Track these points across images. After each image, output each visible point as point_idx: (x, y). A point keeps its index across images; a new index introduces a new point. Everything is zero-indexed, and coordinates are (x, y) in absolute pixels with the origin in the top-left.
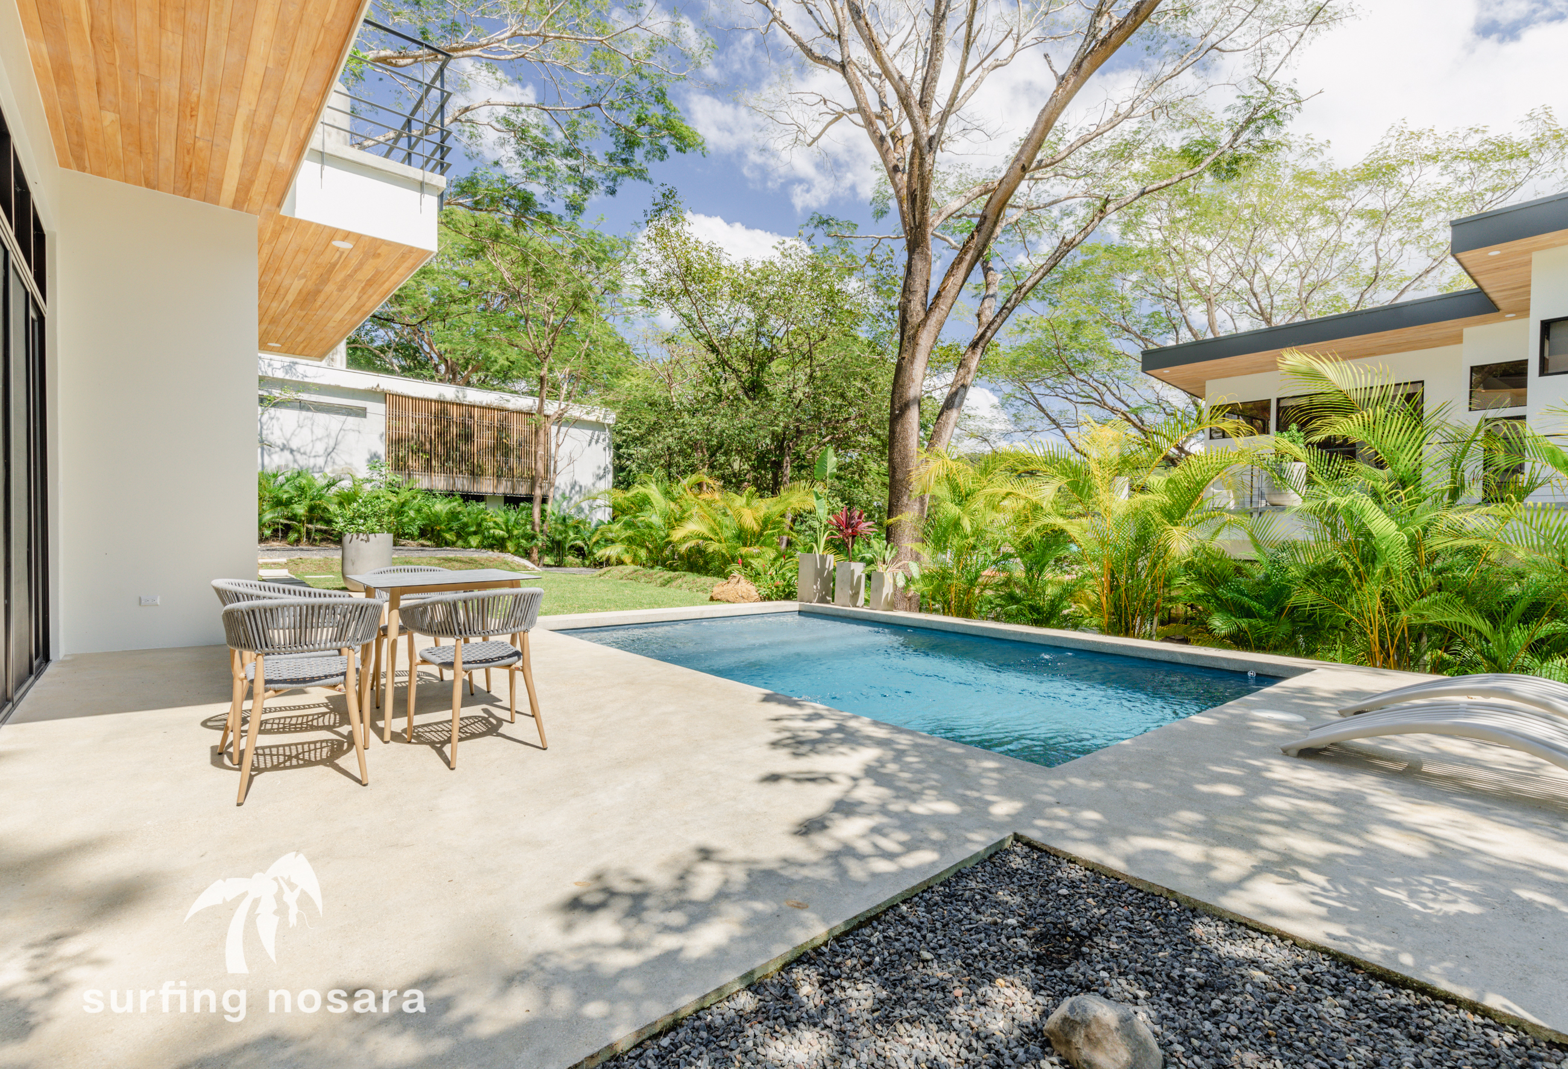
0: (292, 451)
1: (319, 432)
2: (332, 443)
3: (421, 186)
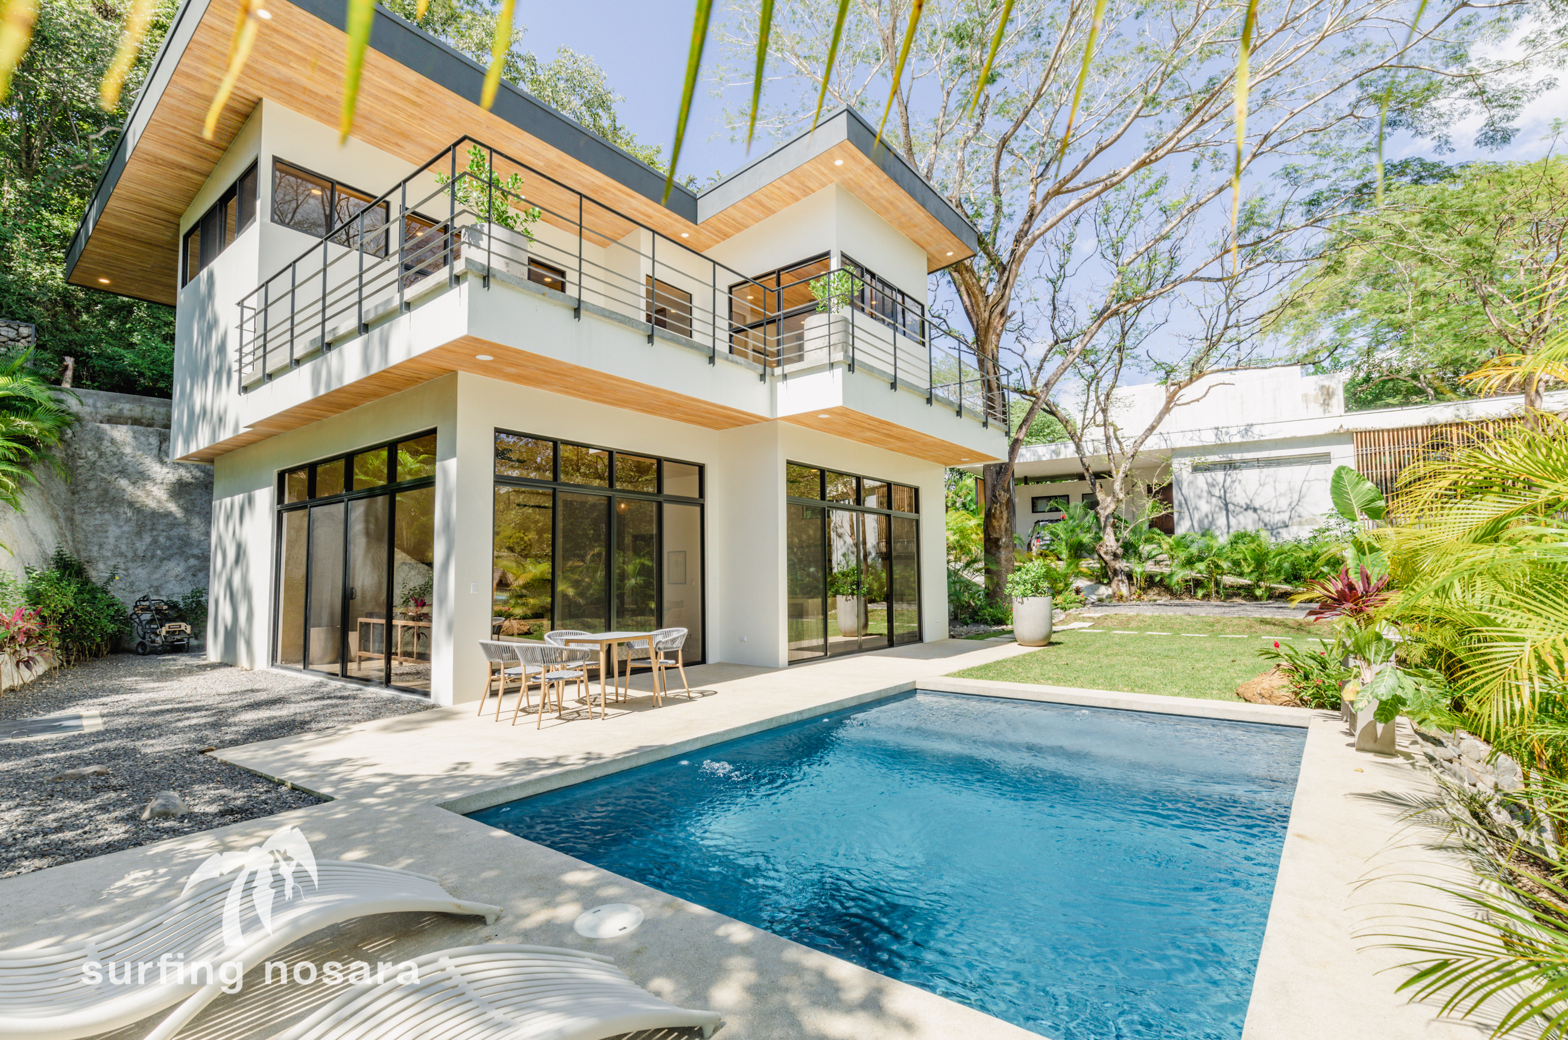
0: (1255, 510)
1: (1282, 487)
2: (1296, 497)
3: (832, 365)
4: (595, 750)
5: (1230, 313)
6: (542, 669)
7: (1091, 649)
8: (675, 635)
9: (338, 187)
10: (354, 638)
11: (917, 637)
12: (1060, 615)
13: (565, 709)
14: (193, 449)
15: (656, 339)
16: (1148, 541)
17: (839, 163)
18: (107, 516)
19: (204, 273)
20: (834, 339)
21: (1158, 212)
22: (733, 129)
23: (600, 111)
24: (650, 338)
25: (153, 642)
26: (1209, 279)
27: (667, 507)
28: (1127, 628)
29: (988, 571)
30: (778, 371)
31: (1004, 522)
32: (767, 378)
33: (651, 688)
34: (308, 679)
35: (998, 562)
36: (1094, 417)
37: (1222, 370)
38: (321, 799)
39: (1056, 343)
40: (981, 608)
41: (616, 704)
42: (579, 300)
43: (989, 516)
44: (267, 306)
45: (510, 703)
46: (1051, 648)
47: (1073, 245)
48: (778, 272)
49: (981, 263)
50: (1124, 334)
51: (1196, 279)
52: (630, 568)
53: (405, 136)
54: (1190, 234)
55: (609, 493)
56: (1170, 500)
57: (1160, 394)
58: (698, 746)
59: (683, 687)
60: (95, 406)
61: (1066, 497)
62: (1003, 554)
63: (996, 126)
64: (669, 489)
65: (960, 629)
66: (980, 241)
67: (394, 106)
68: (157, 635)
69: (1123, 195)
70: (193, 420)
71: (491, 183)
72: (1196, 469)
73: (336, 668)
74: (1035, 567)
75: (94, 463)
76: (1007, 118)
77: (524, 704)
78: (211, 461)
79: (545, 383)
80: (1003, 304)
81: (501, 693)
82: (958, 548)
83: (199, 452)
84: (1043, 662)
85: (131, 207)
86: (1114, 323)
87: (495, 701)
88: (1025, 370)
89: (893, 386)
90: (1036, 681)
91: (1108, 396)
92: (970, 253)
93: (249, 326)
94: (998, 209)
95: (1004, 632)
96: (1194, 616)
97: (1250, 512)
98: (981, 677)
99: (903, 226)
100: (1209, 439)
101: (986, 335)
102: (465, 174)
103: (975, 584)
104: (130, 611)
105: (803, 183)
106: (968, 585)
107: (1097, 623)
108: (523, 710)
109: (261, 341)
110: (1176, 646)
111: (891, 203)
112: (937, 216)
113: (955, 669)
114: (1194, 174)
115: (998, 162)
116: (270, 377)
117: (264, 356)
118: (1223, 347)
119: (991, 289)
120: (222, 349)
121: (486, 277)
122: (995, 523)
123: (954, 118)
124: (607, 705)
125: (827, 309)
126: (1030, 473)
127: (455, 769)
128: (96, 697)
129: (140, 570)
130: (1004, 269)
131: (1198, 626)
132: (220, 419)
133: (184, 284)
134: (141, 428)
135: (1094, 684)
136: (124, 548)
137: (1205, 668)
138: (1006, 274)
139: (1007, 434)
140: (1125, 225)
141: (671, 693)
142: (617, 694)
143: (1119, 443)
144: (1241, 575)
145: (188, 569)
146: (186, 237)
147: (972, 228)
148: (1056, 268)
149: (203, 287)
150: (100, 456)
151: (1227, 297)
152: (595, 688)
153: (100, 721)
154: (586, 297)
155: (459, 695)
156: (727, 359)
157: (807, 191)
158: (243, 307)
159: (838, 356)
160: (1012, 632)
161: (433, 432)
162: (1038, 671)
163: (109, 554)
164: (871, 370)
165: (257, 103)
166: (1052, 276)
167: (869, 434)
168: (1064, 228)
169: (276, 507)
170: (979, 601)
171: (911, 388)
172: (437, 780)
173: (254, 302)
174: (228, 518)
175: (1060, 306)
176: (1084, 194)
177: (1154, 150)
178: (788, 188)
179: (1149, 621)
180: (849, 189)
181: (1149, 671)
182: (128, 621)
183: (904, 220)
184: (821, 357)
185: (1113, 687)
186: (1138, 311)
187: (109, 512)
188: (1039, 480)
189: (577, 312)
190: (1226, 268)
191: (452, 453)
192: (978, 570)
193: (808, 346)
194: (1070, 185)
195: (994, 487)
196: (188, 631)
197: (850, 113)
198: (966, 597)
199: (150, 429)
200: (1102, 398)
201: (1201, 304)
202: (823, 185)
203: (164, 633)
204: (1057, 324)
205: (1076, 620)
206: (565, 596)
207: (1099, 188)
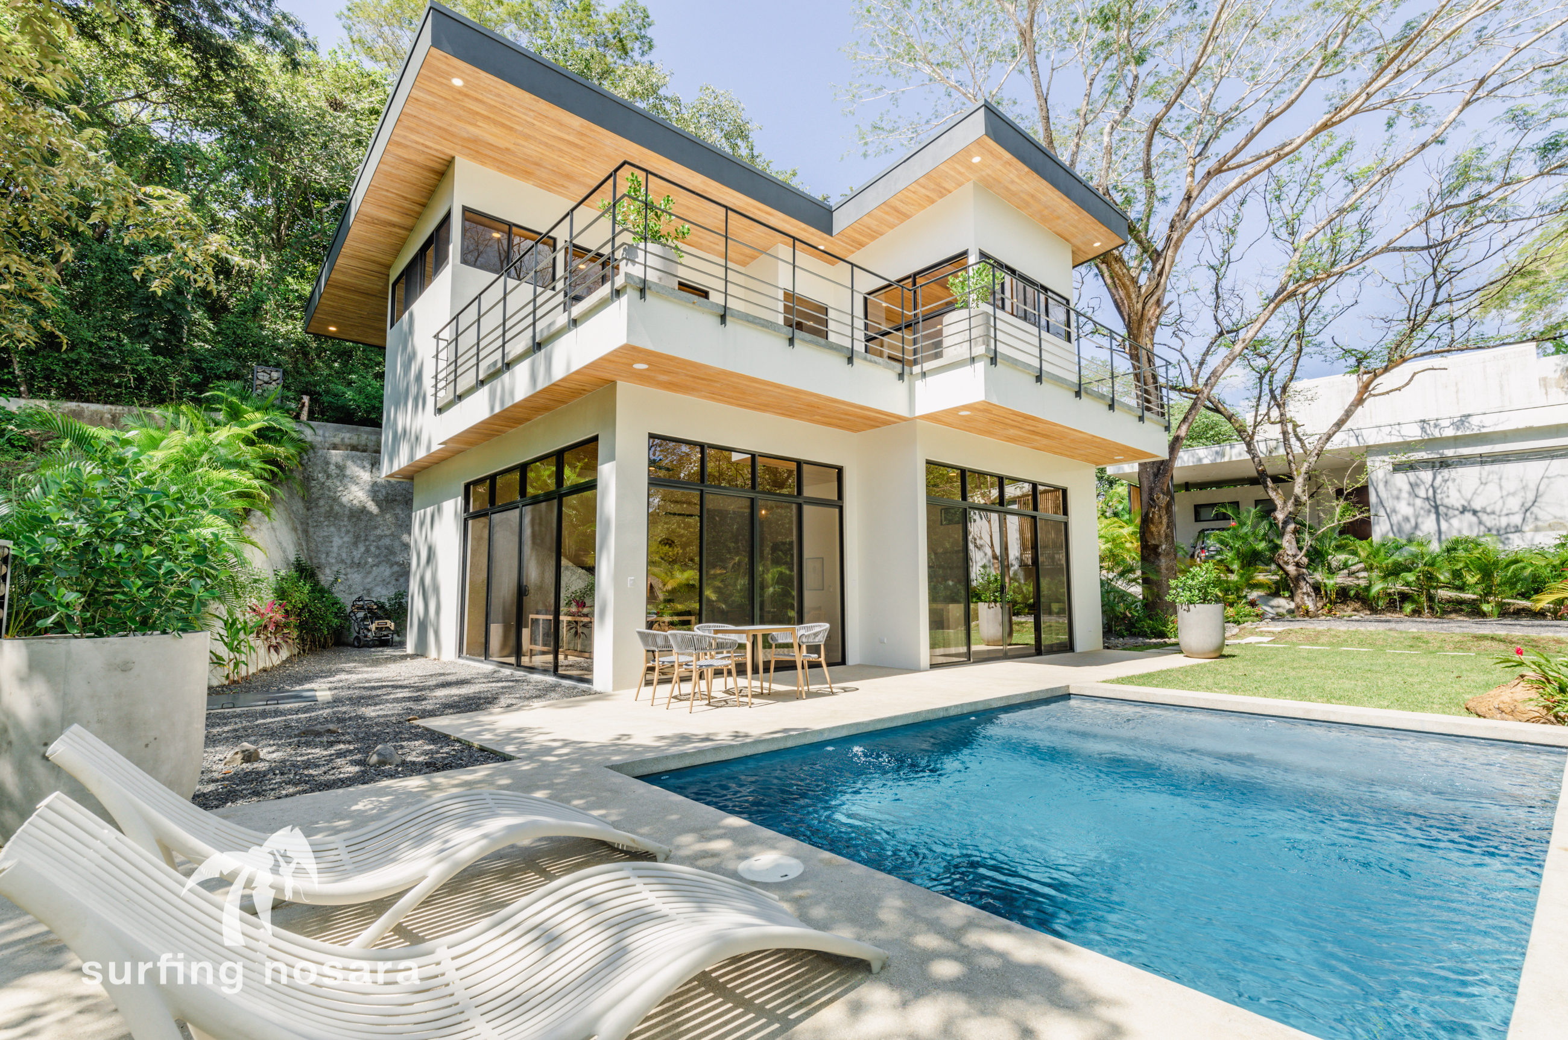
0: (1475, 512)
1: (1511, 486)
2: (1531, 497)
3: (973, 360)
4: (743, 730)
5: (1438, 287)
6: (694, 658)
7: (1273, 662)
8: (817, 630)
9: (514, 229)
10: (526, 633)
11: (1068, 647)
12: (1233, 629)
13: (713, 698)
14: (396, 468)
15: (796, 341)
16: (1339, 548)
17: (976, 160)
18: (332, 529)
19: (406, 315)
20: (975, 333)
21: (1343, 182)
22: (866, 144)
23: (739, 142)
24: (791, 341)
25: (366, 636)
26: (1411, 249)
27: (806, 508)
28: (1317, 644)
29: (1146, 581)
30: (916, 369)
31: (1163, 528)
32: (906, 377)
33: (795, 684)
34: (487, 667)
35: (1158, 571)
36: (1267, 414)
37: (1431, 353)
38: (506, 758)
39: (1221, 334)
40: (1139, 620)
41: (761, 695)
42: (725, 307)
43: (1146, 521)
44: (457, 336)
45: (665, 690)
46: (1223, 660)
47: (1238, 228)
48: (914, 276)
49: (1131, 252)
50: (1303, 320)
51: (1395, 249)
52: (769, 577)
53: (568, 177)
54: (1385, 202)
55: (752, 495)
56: (1367, 503)
57: (1351, 384)
58: (844, 733)
59: (826, 683)
60: (324, 436)
61: (1236, 505)
62: (1163, 562)
63: (1145, 109)
64: (808, 491)
65: (1113, 641)
66: (1131, 229)
67: (561, 151)
68: (369, 630)
69: (1298, 167)
70: (396, 439)
71: (647, 205)
72: (1398, 468)
73: (512, 660)
74: (1203, 572)
75: (323, 484)
76: (1158, 99)
77: (676, 693)
78: (411, 478)
79: (693, 389)
80: (1159, 293)
81: (655, 682)
82: (1111, 558)
83: (401, 471)
84: (1216, 672)
85: (353, 263)
86: (1290, 309)
87: (650, 689)
88: (1184, 366)
89: (1039, 379)
90: (1208, 689)
91: (1284, 389)
92: (1120, 242)
93: (443, 355)
94: (1151, 192)
95: (1166, 644)
96: (1401, 632)
97: (1468, 516)
98: (1144, 684)
99: (1045, 220)
100: (1413, 433)
101: (1139, 328)
102: (624, 196)
103: (1130, 594)
104: (348, 610)
105: (939, 185)
106: (1123, 596)
107: (1277, 637)
108: (675, 697)
109: (452, 367)
110: (1380, 661)
111: (1033, 196)
112: (1083, 204)
113: (1113, 676)
114: (1388, 134)
115: (1149, 145)
116: (460, 398)
117: (455, 380)
118: (1430, 327)
119: (1143, 279)
120: (419, 378)
121: (643, 290)
122: (1153, 529)
123: (1099, 106)
124: (754, 696)
125: (966, 305)
126: (1191, 479)
127: (619, 739)
128: (326, 677)
129: (356, 575)
130: (1159, 255)
131: (1407, 643)
132: (417, 438)
133: (392, 325)
134: (358, 453)
135: (1279, 693)
136: (344, 556)
137: (1420, 683)
138: (1162, 261)
139: (1167, 428)
140: (1302, 200)
141: (813, 688)
142: (762, 688)
143: (1299, 439)
144: (1461, 589)
145: (393, 574)
146: (394, 285)
147: (1123, 216)
148: (1219, 254)
149: (405, 327)
150: (328, 478)
151: (1435, 270)
152: (742, 682)
153: (328, 693)
154: (732, 304)
155: (618, 684)
156: (865, 359)
157: (943, 192)
158: (438, 339)
159: (980, 350)
160: (1177, 644)
161: (595, 439)
162: (1210, 680)
163: (333, 561)
164: (1014, 363)
165: (450, 162)
166: (1214, 262)
167: (1012, 432)
168: (1228, 208)
169: (463, 515)
170: (1137, 612)
171: (1058, 380)
172: (602, 747)
173: (447, 334)
174: (422, 524)
175: (1224, 294)
176: (1250, 170)
177: (1338, 110)
178: (923, 191)
179: (1344, 637)
180: (988, 187)
181: (1348, 684)
182: (347, 618)
183: (1046, 212)
184: (963, 352)
185: (1303, 697)
186: (1321, 292)
187: (334, 525)
188: (1202, 486)
189: (723, 318)
190: (1431, 236)
191: (612, 457)
192: (1134, 580)
193: (946, 342)
194: (1232, 163)
195: (1151, 490)
196: (392, 628)
197: (988, 108)
198: (1121, 608)
199: (365, 454)
200: (1278, 392)
201: (1401, 280)
202: (960, 184)
203: (374, 629)
204: (1221, 315)
205: (1252, 634)
206: (709, 600)
207: (1269, 160)
